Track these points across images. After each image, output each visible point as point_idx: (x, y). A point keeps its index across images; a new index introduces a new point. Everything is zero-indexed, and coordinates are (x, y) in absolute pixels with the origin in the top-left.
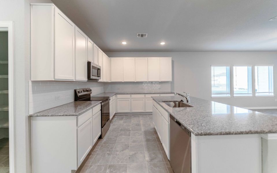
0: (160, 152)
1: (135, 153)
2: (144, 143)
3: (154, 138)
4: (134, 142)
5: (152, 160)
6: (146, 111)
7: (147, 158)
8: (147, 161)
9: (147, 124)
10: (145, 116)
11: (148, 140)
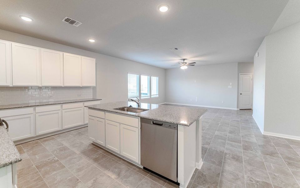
0: (120, 164)
1: (94, 180)
2: (95, 165)
3: (101, 154)
4: (79, 170)
5: (119, 175)
6: (64, 128)
7: (113, 176)
8: (116, 179)
9: (77, 144)
10: (61, 135)
11: (96, 160)
